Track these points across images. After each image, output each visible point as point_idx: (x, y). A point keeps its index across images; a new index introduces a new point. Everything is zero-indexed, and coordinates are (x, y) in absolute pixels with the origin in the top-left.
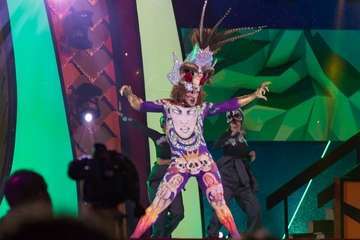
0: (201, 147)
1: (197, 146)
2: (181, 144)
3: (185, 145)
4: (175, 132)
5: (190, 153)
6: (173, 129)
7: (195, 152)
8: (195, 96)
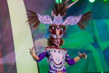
0: (64, 69)
1: (62, 69)
2: (55, 67)
3: (57, 68)
4: (53, 61)
5: (59, 71)
6: (52, 60)
7: (61, 71)
8: (59, 41)
